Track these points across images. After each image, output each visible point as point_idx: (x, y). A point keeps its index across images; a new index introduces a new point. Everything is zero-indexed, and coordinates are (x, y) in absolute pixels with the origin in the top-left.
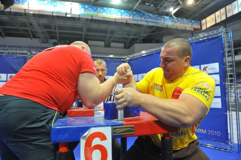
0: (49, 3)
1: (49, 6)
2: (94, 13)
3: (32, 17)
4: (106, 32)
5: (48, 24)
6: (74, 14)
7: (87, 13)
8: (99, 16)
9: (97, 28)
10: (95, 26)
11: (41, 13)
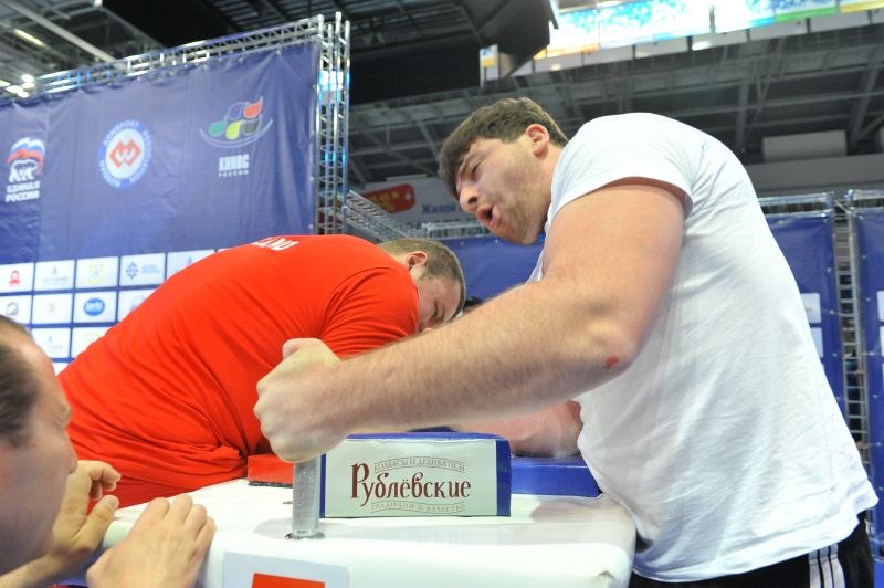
0: (619, 14)
1: (622, 24)
2: (821, 6)
3: (547, 84)
4: (853, 81)
5: (605, 99)
6: (724, 34)
7: (786, 11)
8: (844, 11)
9: (820, 70)
10: (808, 64)
11: (589, 61)
